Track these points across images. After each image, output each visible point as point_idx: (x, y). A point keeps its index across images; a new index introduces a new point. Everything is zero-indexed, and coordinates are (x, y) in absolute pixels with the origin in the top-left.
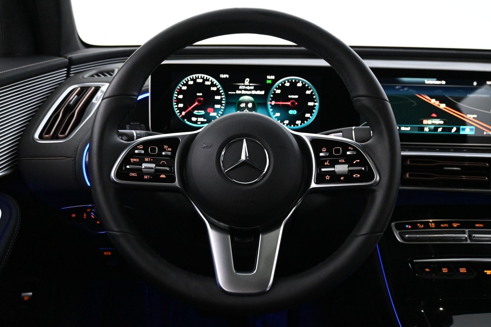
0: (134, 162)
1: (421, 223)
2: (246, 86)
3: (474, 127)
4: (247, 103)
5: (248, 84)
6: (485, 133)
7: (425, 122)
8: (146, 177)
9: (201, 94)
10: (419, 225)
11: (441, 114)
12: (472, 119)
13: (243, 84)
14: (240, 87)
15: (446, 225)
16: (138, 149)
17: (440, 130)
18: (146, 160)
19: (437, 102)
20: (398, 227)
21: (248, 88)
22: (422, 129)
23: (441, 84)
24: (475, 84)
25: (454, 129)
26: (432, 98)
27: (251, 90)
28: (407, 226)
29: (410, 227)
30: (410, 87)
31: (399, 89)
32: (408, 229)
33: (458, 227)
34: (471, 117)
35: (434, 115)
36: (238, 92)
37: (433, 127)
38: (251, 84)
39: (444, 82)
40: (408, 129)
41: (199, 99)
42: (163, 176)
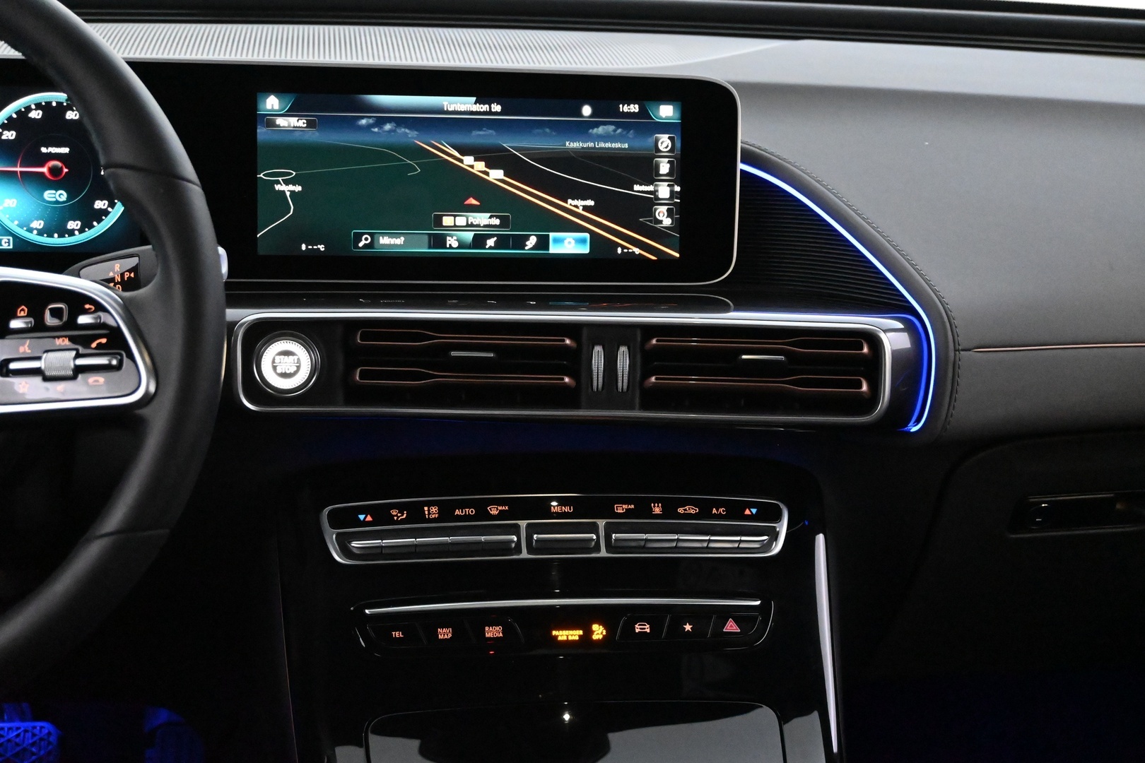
1: (401, 508)
3: (587, 235)
6: (619, 250)
7: (448, 221)
10: (394, 512)
11: (490, 198)
12: (580, 211)
17: (491, 242)
19: (480, 166)
20: (338, 520)
22: (439, 241)
23: (490, 113)
24: (587, 110)
25: (532, 241)
26: (464, 151)
28: (362, 517)
29: (369, 518)
30: (400, 122)
31: (369, 127)
32: (365, 524)
33: (501, 515)
34: (577, 204)
35: (473, 201)
37: (468, 236)
39: (497, 108)
40: (400, 241)
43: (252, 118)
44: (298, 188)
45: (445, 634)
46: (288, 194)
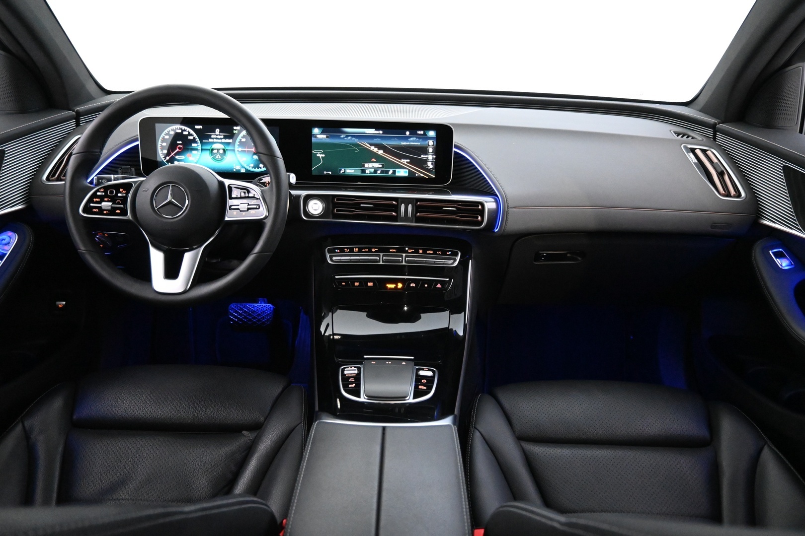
0: (96, 201)
1: (347, 248)
2: (217, 135)
3: (407, 170)
4: (218, 150)
5: (219, 134)
6: (417, 175)
7: (366, 165)
8: (105, 212)
9: (181, 142)
10: (345, 250)
11: (379, 159)
12: (405, 163)
13: (214, 134)
14: (212, 136)
15: (367, 250)
16: (100, 192)
17: (379, 172)
18: (106, 199)
19: (376, 149)
20: (330, 251)
21: (219, 137)
22: (364, 171)
23: (379, 134)
24: (408, 133)
25: (391, 172)
26: (371, 145)
27: (221, 139)
28: (336, 251)
29: (339, 251)
30: (353, 136)
31: (344, 138)
32: (337, 252)
33: (376, 252)
34: (405, 161)
35: (374, 160)
36: (210, 140)
37: (372, 170)
38: (221, 134)
39: (381, 132)
40: (353, 171)
41: (179, 146)
42: (118, 211)
43: (310, 135)
44: (324, 156)
45: (357, 284)
46: (321, 157)
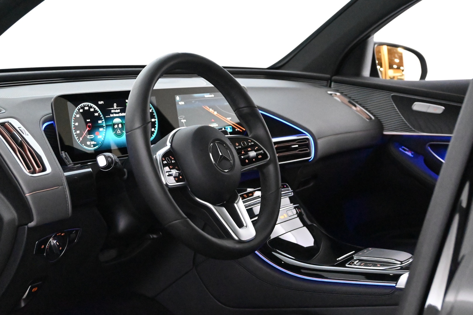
2: (115, 109)
3: (231, 127)
4: (118, 124)
5: (116, 108)
6: (236, 130)
9: (89, 120)
11: (216, 119)
12: (229, 120)
13: (113, 108)
14: (112, 111)
16: (163, 161)
19: (213, 111)
21: (117, 111)
26: (210, 107)
27: (118, 113)
30: (199, 101)
31: (194, 103)
35: (213, 120)
36: (111, 115)
38: (118, 108)
39: (213, 96)
41: (89, 124)
42: (181, 177)
43: (174, 103)
44: (185, 121)
46: (184, 122)
